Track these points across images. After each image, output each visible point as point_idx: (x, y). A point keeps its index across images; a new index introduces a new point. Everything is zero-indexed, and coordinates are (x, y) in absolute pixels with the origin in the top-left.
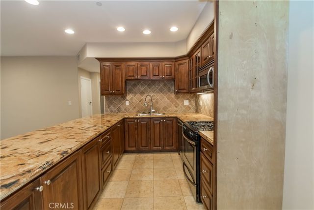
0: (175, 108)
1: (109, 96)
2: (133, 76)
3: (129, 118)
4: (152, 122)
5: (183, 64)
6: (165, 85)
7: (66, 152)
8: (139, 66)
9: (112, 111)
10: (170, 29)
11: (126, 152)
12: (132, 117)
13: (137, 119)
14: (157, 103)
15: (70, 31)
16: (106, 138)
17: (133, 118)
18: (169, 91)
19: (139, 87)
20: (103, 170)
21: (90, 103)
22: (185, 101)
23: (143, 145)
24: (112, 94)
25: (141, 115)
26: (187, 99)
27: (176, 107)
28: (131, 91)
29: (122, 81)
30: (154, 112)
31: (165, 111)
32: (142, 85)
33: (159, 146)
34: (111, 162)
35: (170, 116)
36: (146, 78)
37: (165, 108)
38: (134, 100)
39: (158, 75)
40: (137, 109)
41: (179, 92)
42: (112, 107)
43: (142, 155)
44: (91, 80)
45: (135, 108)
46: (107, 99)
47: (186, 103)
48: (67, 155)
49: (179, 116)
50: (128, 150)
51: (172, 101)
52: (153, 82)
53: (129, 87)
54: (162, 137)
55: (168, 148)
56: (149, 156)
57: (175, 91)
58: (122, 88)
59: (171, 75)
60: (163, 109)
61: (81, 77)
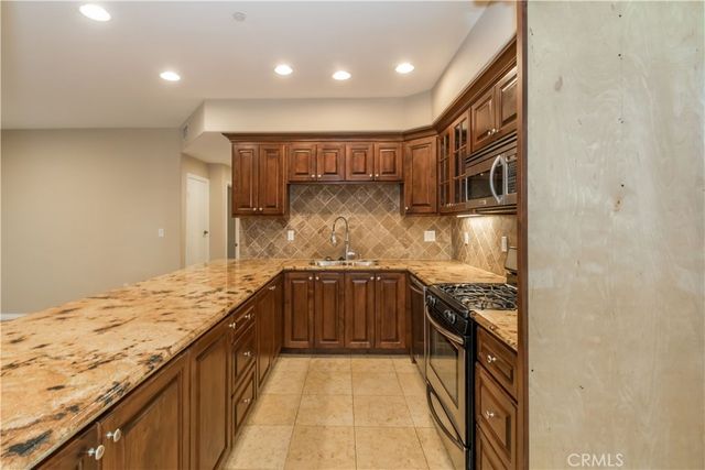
0: (403, 248)
1: (251, 219)
2: (307, 174)
3: (295, 271)
4: (348, 280)
5: (424, 146)
6: (379, 194)
7: (157, 358)
8: (319, 150)
9: (254, 254)
10: (395, 67)
11: (286, 351)
12: (303, 268)
13: (314, 273)
14: (360, 235)
15: (170, 76)
16: (244, 319)
17: (305, 271)
18: (389, 209)
19: (319, 198)
20: (236, 397)
21: (206, 232)
22: (426, 232)
23: (326, 337)
24: (257, 214)
25: (323, 264)
26: (432, 229)
27: (406, 246)
28: (299, 208)
29: (280, 185)
30: (352, 258)
31: (379, 254)
32: (325, 193)
33: (366, 340)
34: (252, 378)
35: (392, 267)
36: (337, 178)
37: (379, 249)
38: (305, 229)
39: (364, 173)
40: (313, 249)
41: (412, 211)
42: (255, 243)
43: (324, 361)
44: (208, 181)
45: (307, 246)
46: (245, 226)
47: (430, 236)
48: (160, 365)
49: (413, 269)
50: (291, 346)
51: (396, 233)
52: (351, 188)
53: (295, 199)
54: (372, 319)
55: (384, 345)
56: (341, 361)
57: (402, 207)
58: (280, 200)
59: (394, 172)
60: (375, 250)
61: (189, 175)
